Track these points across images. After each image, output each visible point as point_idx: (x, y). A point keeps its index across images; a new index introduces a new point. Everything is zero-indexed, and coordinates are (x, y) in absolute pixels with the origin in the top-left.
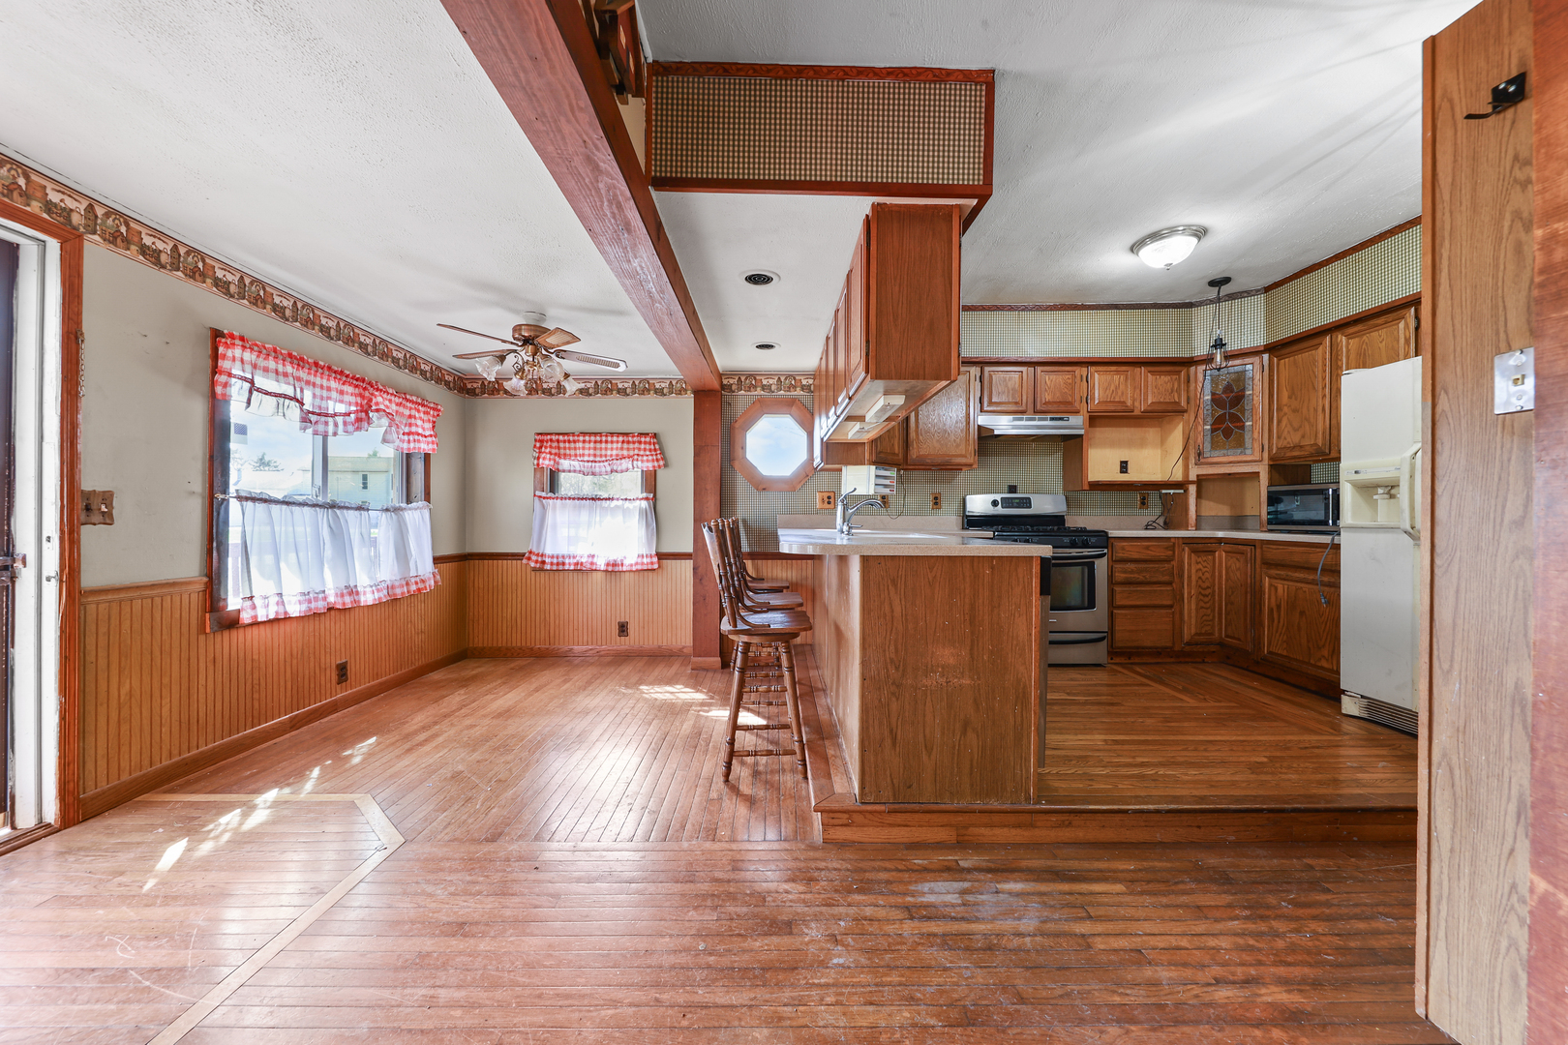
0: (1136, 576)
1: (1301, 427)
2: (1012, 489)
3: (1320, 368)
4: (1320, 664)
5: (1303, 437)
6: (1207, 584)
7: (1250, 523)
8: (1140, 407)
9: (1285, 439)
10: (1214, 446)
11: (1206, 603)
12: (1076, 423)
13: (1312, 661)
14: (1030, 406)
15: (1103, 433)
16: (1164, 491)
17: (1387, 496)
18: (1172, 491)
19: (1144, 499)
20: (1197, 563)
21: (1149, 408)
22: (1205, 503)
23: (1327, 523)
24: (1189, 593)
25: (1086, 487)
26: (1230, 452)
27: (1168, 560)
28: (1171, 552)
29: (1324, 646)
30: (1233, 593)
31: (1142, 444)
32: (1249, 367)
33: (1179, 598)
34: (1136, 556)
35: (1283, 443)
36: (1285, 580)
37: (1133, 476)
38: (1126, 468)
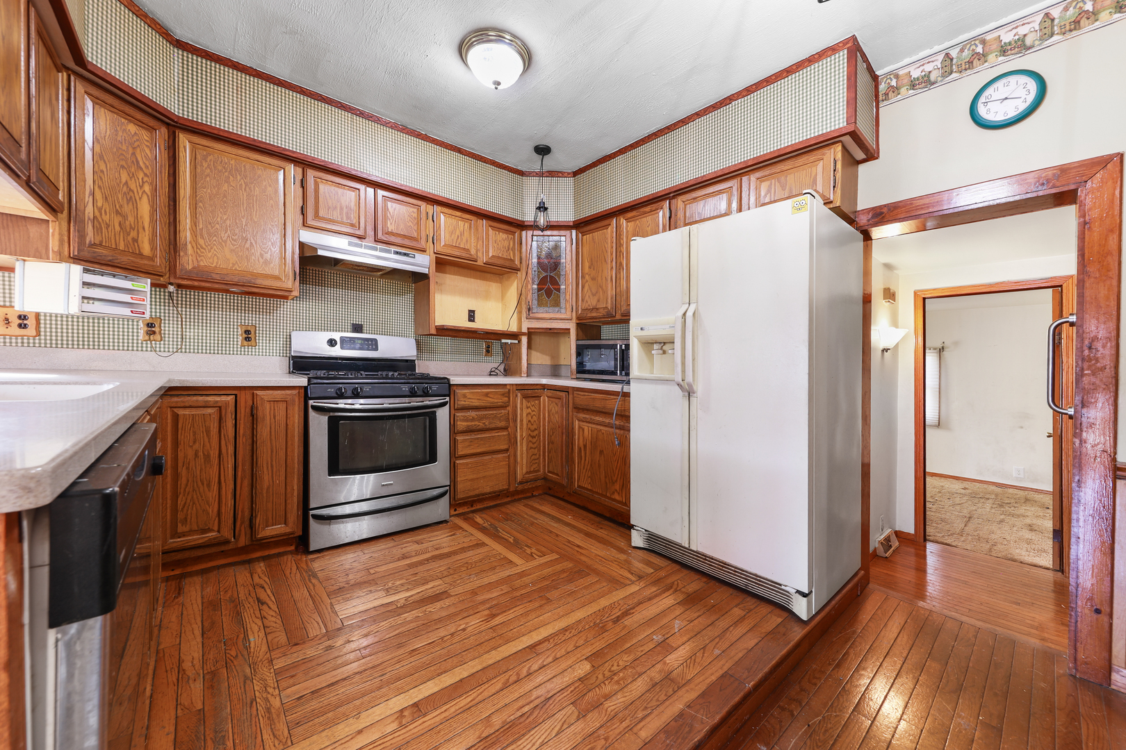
0: (477, 423)
1: (597, 292)
2: (357, 328)
3: (610, 244)
4: (613, 497)
5: (598, 301)
6: (535, 426)
7: (563, 371)
8: (482, 259)
9: (587, 302)
10: (540, 304)
11: (533, 444)
12: (421, 262)
13: (608, 495)
14: (371, 233)
15: (452, 279)
16: (503, 341)
17: (661, 352)
18: (509, 341)
19: (488, 347)
20: (528, 408)
21: (490, 261)
22: (534, 354)
23: (616, 374)
24: (521, 435)
25: (433, 331)
26: (551, 309)
27: (504, 407)
28: (506, 399)
29: (616, 481)
30: (553, 433)
31: (487, 296)
32: (563, 238)
33: (512, 441)
34: (476, 403)
35: (585, 306)
36: (589, 422)
37: (479, 324)
38: (474, 317)
